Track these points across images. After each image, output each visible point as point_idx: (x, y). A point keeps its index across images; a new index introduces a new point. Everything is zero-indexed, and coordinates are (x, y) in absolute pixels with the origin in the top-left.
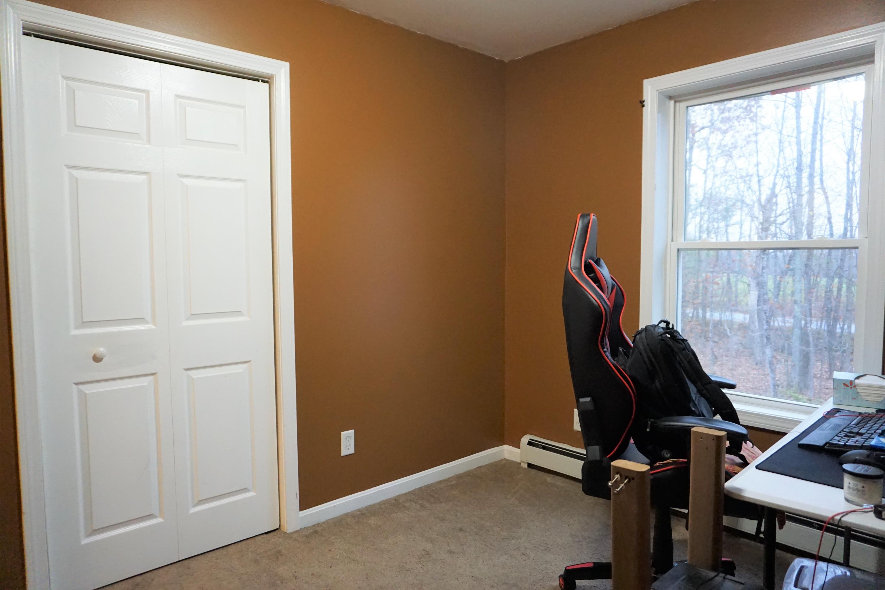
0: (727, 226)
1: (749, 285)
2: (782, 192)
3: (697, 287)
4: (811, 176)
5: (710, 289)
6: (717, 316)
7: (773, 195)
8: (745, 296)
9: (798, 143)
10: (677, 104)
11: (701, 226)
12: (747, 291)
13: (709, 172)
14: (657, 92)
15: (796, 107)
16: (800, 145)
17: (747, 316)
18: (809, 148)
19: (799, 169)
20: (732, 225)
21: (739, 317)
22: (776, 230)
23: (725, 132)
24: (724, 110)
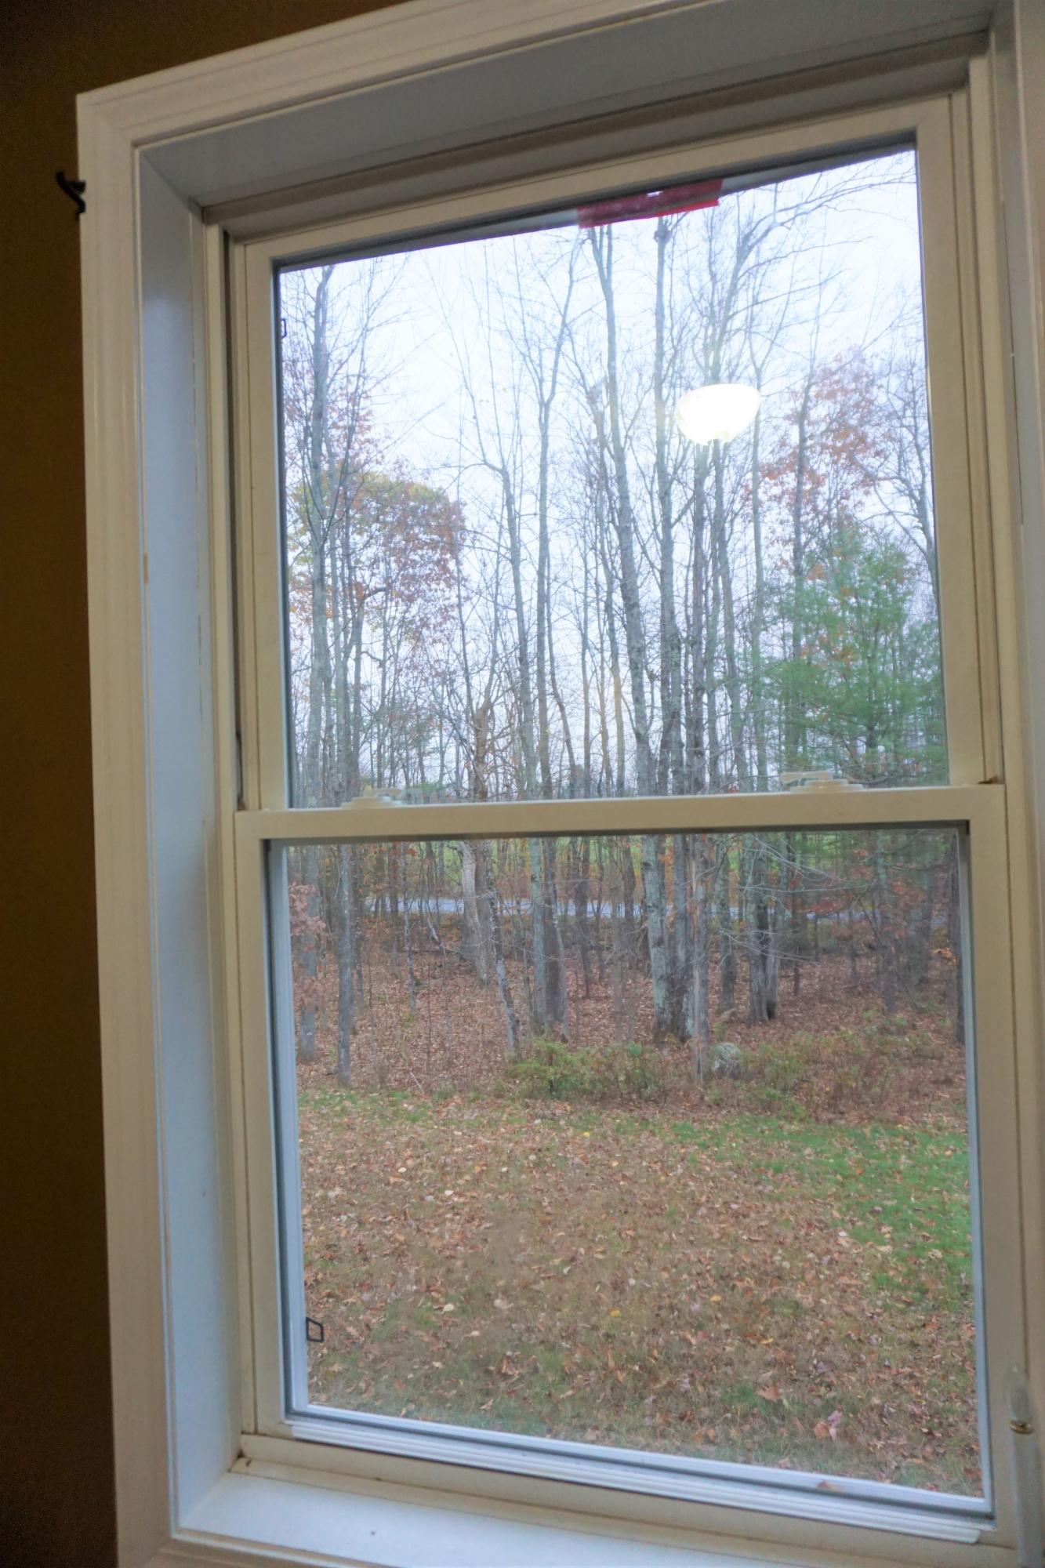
0: (421, 755)
1: (461, 853)
2: (499, 701)
3: (380, 860)
4: (540, 673)
5: (401, 863)
6: (414, 906)
7: (489, 705)
8: (457, 870)
9: (520, 619)
10: (237, 251)
11: (380, 757)
12: (458, 862)
13: (388, 664)
14: (137, 153)
15: (512, 561)
16: (523, 621)
17: (461, 905)
18: (534, 630)
19: (523, 659)
20: (429, 753)
21: (448, 906)
22: (495, 760)
23: (410, 599)
24: (405, 564)
